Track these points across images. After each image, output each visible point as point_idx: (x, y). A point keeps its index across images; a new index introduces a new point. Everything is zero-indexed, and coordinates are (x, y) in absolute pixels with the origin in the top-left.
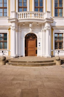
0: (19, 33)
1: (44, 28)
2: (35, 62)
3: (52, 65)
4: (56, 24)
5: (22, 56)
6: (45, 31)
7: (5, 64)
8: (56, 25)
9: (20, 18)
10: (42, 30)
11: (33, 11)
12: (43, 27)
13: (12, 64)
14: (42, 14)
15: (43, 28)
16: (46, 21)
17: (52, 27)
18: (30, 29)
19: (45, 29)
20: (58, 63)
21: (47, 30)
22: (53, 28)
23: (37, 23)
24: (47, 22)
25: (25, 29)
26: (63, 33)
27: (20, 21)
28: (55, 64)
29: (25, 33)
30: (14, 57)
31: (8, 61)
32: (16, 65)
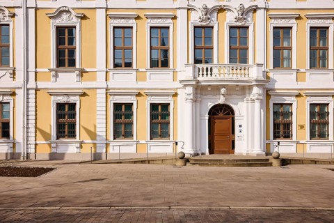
0: (198, 104)
1: (250, 94)
2: (237, 161)
3: (266, 165)
4: (276, 83)
5: (203, 154)
6: (253, 101)
7: (186, 165)
8: (277, 86)
9: (201, 75)
10: (245, 99)
11: (226, 63)
12: (247, 92)
13: (199, 164)
14: (247, 68)
15: (247, 95)
16: (255, 83)
17: (267, 91)
18: (222, 96)
19: (252, 97)
20: (275, 162)
21: (256, 101)
22: (270, 93)
23: (237, 85)
24: (257, 86)
25: (209, 96)
26: (291, 104)
27: (203, 84)
28: (271, 164)
29: (209, 104)
30: (191, 154)
31: (187, 161)
32: (207, 165)
